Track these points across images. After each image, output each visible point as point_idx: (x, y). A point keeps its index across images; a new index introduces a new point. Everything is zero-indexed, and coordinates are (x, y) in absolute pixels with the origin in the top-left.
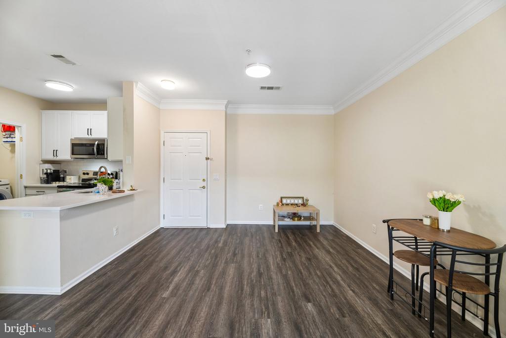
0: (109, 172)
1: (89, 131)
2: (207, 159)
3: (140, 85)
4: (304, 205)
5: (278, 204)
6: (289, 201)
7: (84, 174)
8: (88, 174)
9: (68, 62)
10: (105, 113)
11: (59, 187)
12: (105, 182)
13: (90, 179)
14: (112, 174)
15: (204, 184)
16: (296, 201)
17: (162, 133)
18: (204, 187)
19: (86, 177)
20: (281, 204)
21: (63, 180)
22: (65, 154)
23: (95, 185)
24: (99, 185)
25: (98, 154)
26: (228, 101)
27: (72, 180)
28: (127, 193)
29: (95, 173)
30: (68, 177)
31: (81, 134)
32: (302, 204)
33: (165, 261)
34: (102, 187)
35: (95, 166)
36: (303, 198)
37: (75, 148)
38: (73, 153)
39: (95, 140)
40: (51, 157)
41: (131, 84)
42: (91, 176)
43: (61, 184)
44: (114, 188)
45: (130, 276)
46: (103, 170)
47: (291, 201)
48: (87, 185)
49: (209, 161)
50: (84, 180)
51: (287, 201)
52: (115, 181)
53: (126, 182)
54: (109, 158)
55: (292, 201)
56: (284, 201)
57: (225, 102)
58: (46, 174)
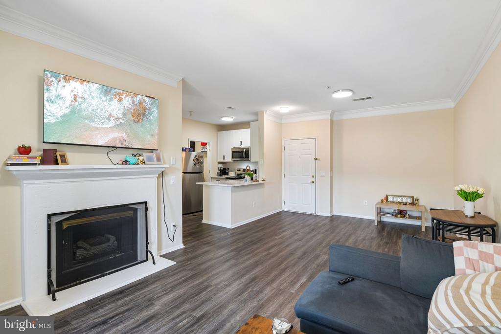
0: (251, 169)
1: (241, 143)
2: (316, 159)
3: (268, 112)
4: (412, 204)
5: (382, 201)
6: (395, 199)
7: (238, 170)
8: (240, 170)
9: (232, 109)
10: (249, 129)
11: (226, 178)
12: (249, 175)
13: (241, 174)
14: (253, 171)
15: (313, 179)
16: (404, 200)
17: (283, 140)
18: (313, 182)
19: (239, 172)
20: (386, 201)
21: (228, 175)
22: (229, 158)
23: (245, 177)
24: (246, 176)
25: (245, 158)
26: (332, 111)
27: (232, 174)
28: (260, 182)
29: (244, 170)
30: (230, 172)
31: (237, 145)
32: (410, 204)
33: (280, 226)
34: (248, 178)
35: (244, 165)
36: (413, 197)
37: (234, 154)
38: (233, 158)
39: (244, 148)
40: (222, 160)
41: (263, 112)
42: (241, 172)
43: (227, 176)
44: (254, 179)
45: (260, 229)
46: (248, 168)
47: (397, 200)
48: (239, 177)
49: (317, 161)
50: (238, 174)
51: (393, 199)
52: (254, 175)
53: (260, 176)
54: (251, 161)
55: (400, 200)
56: (390, 199)
57: (330, 112)
58: (220, 170)
